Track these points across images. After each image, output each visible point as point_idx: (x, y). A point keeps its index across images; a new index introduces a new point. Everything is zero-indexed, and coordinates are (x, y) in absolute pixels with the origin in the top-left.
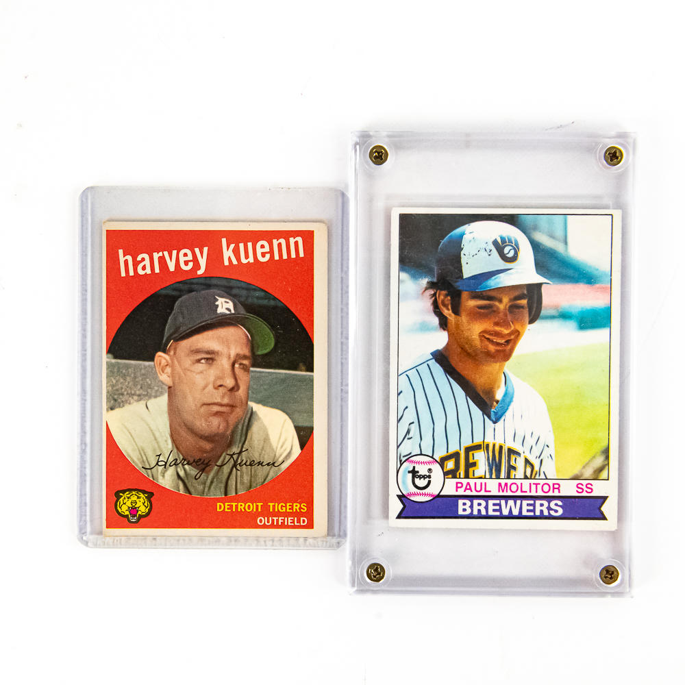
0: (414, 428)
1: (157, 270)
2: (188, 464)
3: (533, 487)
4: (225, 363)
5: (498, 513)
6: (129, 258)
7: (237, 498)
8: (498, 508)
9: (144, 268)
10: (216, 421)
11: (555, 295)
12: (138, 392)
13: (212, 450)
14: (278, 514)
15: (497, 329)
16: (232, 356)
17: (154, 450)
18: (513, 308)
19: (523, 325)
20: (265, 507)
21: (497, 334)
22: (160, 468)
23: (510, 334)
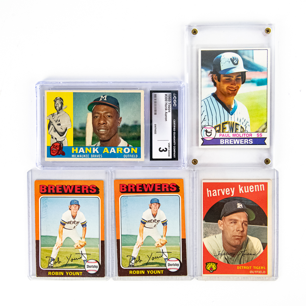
0: (206, 117)
1: (219, 195)
2: (228, 254)
3: (244, 135)
4: (240, 223)
5: (233, 143)
6: (210, 191)
7: (244, 265)
8: (232, 142)
9: (215, 194)
10: (237, 241)
11: (250, 75)
12: (213, 232)
13: (236, 250)
14: (256, 270)
15: (232, 86)
16: (242, 221)
17: (218, 250)
18: (237, 79)
19: (240, 85)
20: (252, 268)
21: (232, 87)
22: (220, 256)
23: (236, 87)
